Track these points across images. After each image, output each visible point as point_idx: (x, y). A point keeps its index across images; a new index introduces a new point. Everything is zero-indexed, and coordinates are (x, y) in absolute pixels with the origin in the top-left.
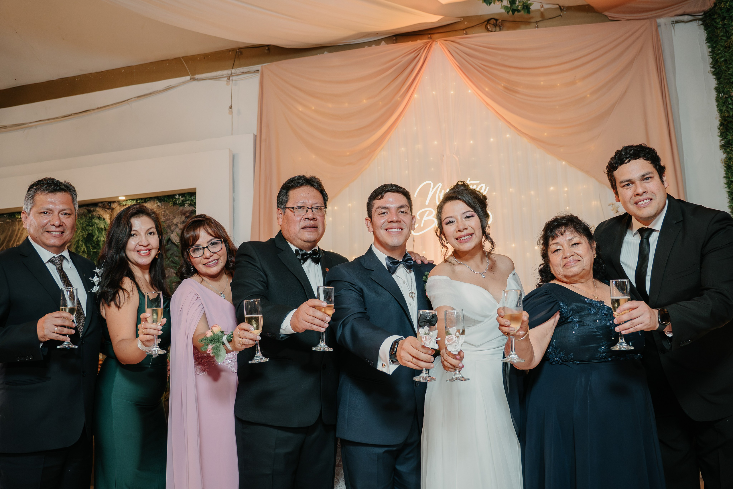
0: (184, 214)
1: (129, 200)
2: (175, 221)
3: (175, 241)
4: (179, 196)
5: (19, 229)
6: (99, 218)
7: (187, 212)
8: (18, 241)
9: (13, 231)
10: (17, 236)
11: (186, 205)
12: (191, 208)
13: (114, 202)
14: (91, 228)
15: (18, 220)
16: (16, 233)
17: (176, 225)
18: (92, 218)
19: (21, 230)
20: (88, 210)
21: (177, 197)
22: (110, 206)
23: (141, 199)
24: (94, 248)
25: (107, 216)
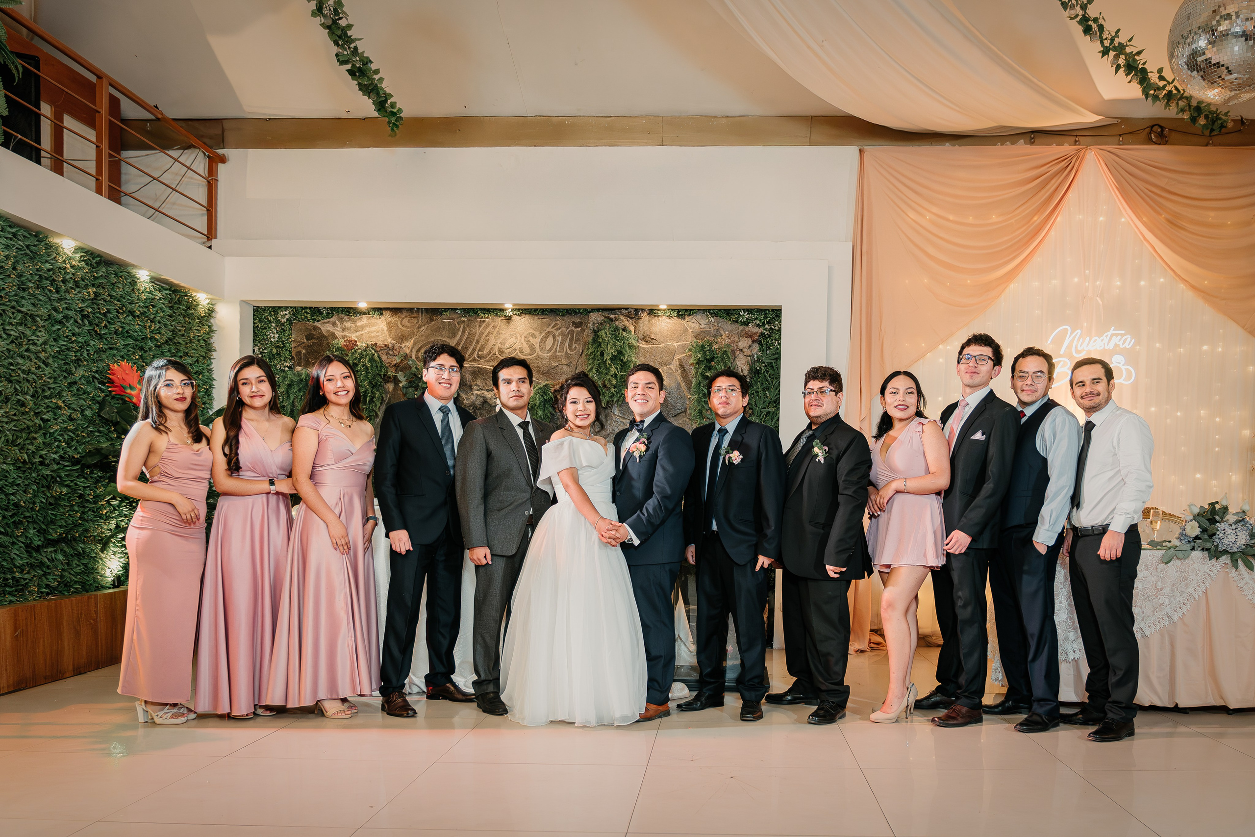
0: (751, 337)
1: (669, 309)
2: (741, 345)
3: (742, 370)
4: (745, 312)
6: (626, 329)
7: (755, 334)
8: (482, 348)
9: (472, 335)
10: (478, 342)
11: (751, 325)
13: (643, 310)
14: (618, 343)
15: (479, 319)
16: (476, 338)
17: (741, 350)
18: (617, 329)
19: (485, 334)
20: (605, 317)
21: (741, 313)
22: (637, 314)
23: (686, 310)
25: (632, 328)
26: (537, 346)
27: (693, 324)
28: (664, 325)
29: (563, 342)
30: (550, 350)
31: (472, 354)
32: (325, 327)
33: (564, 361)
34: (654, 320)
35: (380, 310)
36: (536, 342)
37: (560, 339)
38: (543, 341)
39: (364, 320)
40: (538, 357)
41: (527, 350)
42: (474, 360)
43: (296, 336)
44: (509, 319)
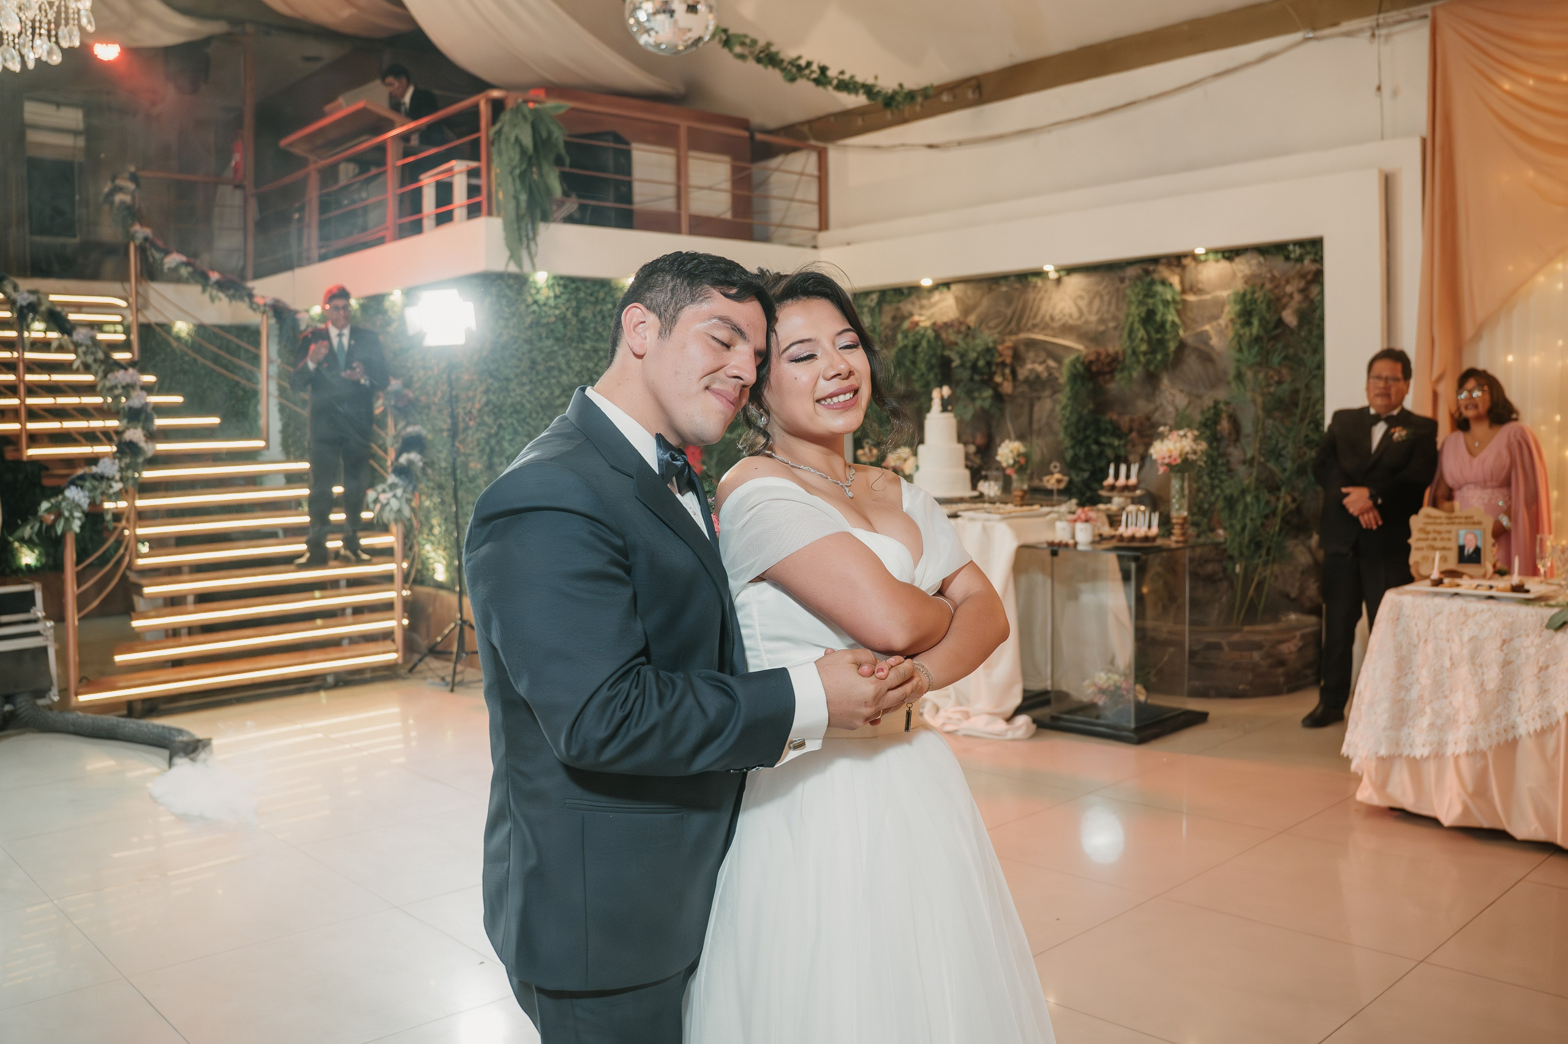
0: (1304, 276)
1: (1209, 253)
2: (1289, 289)
5: (1034, 300)
6: (1164, 283)
7: (1309, 273)
8: (1035, 316)
9: (1026, 303)
10: (1031, 309)
11: (1306, 262)
12: (1314, 267)
13: (1184, 257)
14: (1151, 301)
15: (1031, 285)
16: (1030, 306)
17: (1291, 296)
18: (1152, 283)
20: (1144, 271)
21: (1291, 247)
22: (1180, 262)
23: (1231, 251)
24: (1157, 332)
25: (1175, 280)
26: (1085, 310)
27: (1243, 267)
28: (1212, 272)
29: (1110, 303)
30: (1097, 313)
31: (1027, 323)
32: (906, 307)
33: (1111, 325)
34: (1200, 267)
35: (947, 285)
36: (1083, 304)
37: (1106, 298)
38: (1091, 303)
39: (936, 296)
40: (1086, 322)
41: (1076, 315)
42: (1029, 330)
43: (886, 319)
44: (1059, 281)
